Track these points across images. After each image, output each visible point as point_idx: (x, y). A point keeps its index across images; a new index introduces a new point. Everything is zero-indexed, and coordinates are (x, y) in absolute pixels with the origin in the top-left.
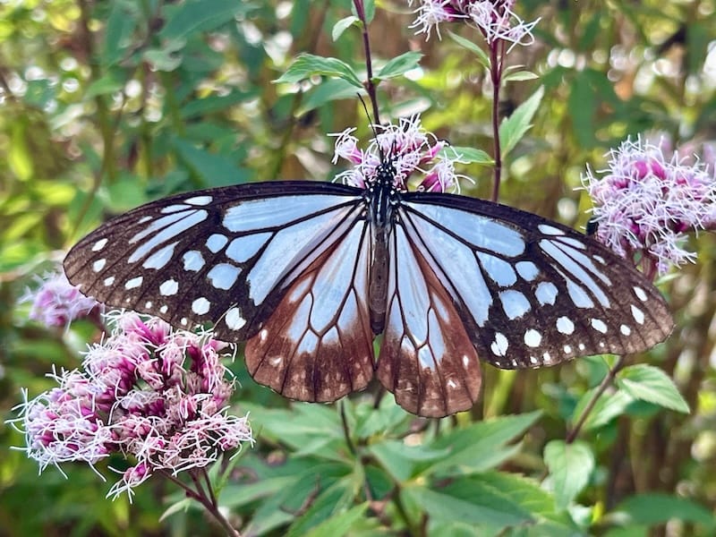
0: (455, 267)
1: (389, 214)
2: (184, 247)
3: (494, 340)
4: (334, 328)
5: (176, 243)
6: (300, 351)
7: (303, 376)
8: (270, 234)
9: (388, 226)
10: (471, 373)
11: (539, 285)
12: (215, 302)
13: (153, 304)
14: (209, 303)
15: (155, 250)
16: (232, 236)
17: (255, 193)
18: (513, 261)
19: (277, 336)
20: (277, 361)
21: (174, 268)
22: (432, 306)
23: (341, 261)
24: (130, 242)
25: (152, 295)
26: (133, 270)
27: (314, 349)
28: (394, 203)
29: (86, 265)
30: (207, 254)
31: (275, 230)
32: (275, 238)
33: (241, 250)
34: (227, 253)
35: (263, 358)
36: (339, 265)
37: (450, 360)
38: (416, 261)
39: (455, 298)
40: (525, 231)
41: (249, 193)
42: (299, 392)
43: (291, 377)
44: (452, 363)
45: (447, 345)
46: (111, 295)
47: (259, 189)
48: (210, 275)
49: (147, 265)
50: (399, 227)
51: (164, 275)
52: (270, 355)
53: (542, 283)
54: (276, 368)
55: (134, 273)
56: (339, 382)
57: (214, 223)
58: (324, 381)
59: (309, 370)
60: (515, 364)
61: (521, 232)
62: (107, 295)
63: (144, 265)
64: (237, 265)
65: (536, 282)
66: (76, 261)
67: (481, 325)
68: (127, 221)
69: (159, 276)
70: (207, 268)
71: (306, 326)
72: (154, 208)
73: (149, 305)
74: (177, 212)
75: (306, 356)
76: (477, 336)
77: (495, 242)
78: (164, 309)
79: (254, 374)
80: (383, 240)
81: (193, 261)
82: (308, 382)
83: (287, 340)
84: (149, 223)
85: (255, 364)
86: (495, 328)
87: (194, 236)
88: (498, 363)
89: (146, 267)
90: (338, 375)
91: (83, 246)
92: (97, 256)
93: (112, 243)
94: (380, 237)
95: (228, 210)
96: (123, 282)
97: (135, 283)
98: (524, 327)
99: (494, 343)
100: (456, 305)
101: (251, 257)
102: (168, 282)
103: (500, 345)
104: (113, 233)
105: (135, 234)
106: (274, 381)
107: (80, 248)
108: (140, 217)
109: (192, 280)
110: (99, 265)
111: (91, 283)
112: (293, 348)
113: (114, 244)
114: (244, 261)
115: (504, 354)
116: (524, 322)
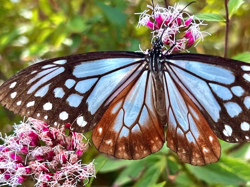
0: (199, 92)
1: (160, 66)
2: (54, 86)
3: (224, 128)
4: (137, 125)
5: (50, 84)
6: (121, 136)
7: (124, 148)
8: (97, 79)
9: (161, 73)
10: (215, 145)
11: (245, 98)
12: (71, 113)
13: (41, 115)
14: (68, 114)
15: (40, 87)
16: (78, 80)
17: (88, 58)
18: (229, 87)
19: (108, 130)
20: (109, 142)
21: (50, 97)
22: (189, 112)
23: (137, 91)
24: (27, 84)
25: (40, 110)
26: (30, 98)
27: (128, 135)
28: (161, 61)
29: (7, 95)
30: (65, 89)
31: (99, 77)
32: (99, 81)
33: (82, 87)
34: (76, 88)
35: (102, 141)
36: (136, 94)
37: (203, 138)
38: (178, 90)
39: (201, 108)
40: (234, 70)
41: (85, 58)
42: (123, 156)
43: (118, 148)
44: (204, 140)
45: (200, 131)
46: (20, 110)
47: (91, 56)
48: (68, 100)
49: (37, 95)
50: (166, 73)
51: (45, 100)
52: (105, 140)
53: (247, 97)
54: (109, 145)
55: (30, 99)
56: (143, 150)
57: (68, 73)
58: (135, 150)
59: (126, 145)
60: (237, 140)
61: (232, 71)
62: (19, 110)
63: (35, 95)
64: (81, 95)
65: (243, 97)
66: (2, 93)
67: (216, 121)
68: (25, 73)
69: (43, 100)
70: (66, 96)
71: (122, 125)
72: (38, 67)
73: (38, 115)
74: (49, 68)
75: (124, 139)
76: (215, 127)
77: (218, 77)
78: (46, 117)
79: (98, 149)
80: (159, 80)
81: (59, 93)
82: (127, 151)
83: (113, 132)
84: (36, 74)
85: (98, 144)
86: (224, 122)
87: (58, 80)
88: (228, 140)
89: (36, 96)
90: (142, 147)
91: (5, 86)
92: (12, 90)
93: (19, 84)
94: (157, 78)
95: (75, 67)
96: (26, 104)
97: (31, 104)
98: (240, 120)
99: (224, 130)
100: (201, 112)
101: (87, 90)
102: (47, 103)
103: (228, 131)
104: (19, 79)
105: (29, 80)
106: (109, 151)
107: (4, 87)
108: (32, 71)
109: (59, 103)
110: (14, 95)
111: (11, 104)
112: (116, 135)
113: (20, 85)
114: (84, 92)
115: (230, 135)
116: (239, 118)
